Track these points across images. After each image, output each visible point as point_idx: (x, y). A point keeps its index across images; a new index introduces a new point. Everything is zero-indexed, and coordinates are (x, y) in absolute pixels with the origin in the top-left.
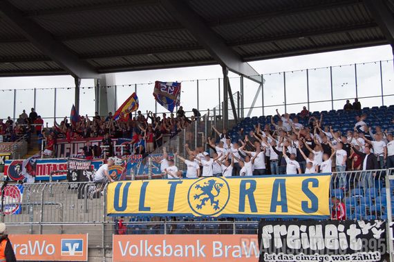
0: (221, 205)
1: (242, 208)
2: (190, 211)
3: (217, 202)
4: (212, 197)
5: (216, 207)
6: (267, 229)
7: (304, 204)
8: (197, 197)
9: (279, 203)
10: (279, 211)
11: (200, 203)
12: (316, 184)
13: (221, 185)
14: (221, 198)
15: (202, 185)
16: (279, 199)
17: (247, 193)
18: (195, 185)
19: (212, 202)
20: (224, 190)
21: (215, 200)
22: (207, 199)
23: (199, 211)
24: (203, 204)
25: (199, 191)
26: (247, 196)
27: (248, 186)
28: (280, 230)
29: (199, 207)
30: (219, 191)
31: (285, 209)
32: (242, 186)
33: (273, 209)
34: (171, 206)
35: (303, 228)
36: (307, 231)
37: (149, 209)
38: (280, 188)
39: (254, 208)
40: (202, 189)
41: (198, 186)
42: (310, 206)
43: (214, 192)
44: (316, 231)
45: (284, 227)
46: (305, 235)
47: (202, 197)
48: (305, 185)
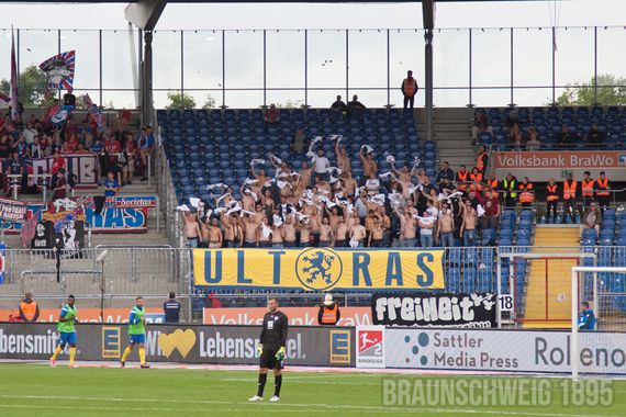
0: (333, 280)
1: (356, 281)
2: (299, 285)
3: (329, 276)
4: (323, 270)
5: (328, 281)
6: (381, 302)
7: (420, 278)
8: (306, 270)
9: (394, 277)
10: (394, 284)
11: (310, 277)
12: (431, 259)
13: (332, 258)
14: (334, 271)
15: (310, 257)
16: (394, 273)
17: (360, 267)
18: (302, 257)
19: (324, 275)
20: (335, 263)
21: (327, 273)
22: (317, 272)
23: (310, 285)
24: (314, 277)
25: (309, 265)
26: (360, 270)
27: (361, 259)
28: (394, 302)
29: (309, 281)
30: (330, 264)
31: (400, 283)
32: (356, 259)
33: (388, 282)
34: (277, 279)
35: (418, 300)
36: (421, 304)
37: (250, 281)
38: (394, 261)
39: (368, 281)
40: (312, 261)
41: (306, 259)
42: (425, 280)
43: (324, 265)
44: (429, 304)
45: (398, 299)
46: (418, 307)
47: (312, 270)
48: (420, 259)
